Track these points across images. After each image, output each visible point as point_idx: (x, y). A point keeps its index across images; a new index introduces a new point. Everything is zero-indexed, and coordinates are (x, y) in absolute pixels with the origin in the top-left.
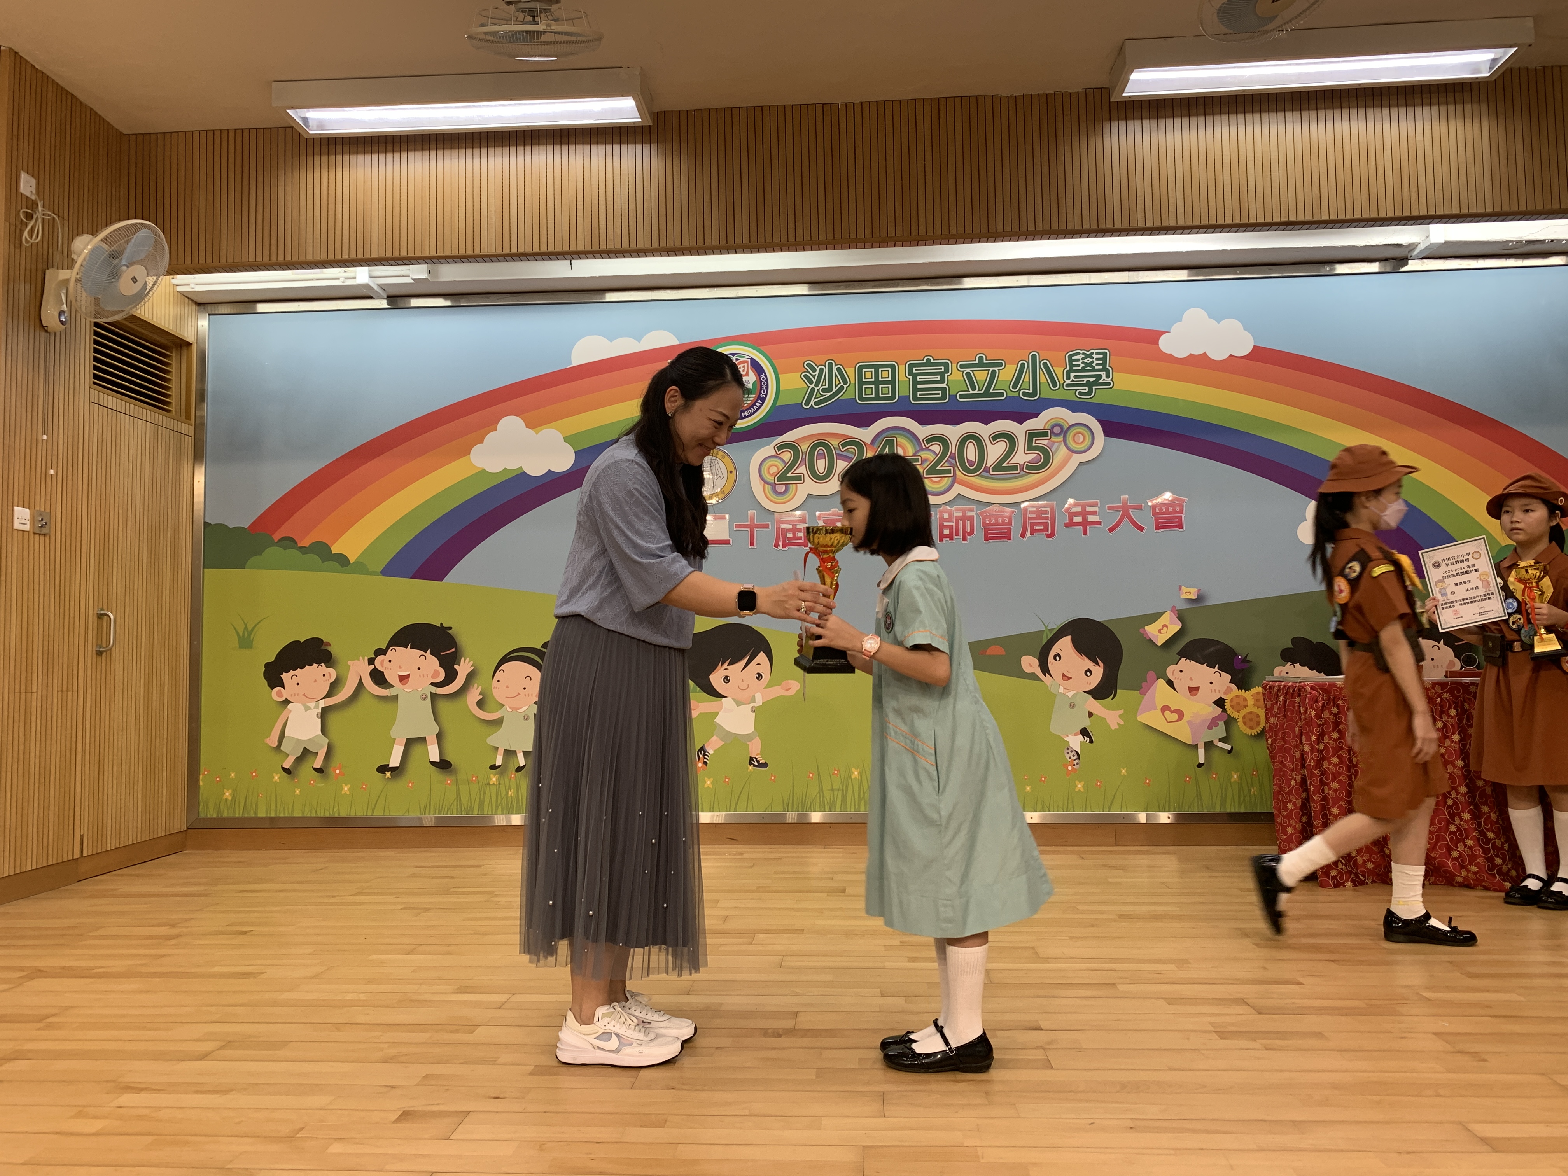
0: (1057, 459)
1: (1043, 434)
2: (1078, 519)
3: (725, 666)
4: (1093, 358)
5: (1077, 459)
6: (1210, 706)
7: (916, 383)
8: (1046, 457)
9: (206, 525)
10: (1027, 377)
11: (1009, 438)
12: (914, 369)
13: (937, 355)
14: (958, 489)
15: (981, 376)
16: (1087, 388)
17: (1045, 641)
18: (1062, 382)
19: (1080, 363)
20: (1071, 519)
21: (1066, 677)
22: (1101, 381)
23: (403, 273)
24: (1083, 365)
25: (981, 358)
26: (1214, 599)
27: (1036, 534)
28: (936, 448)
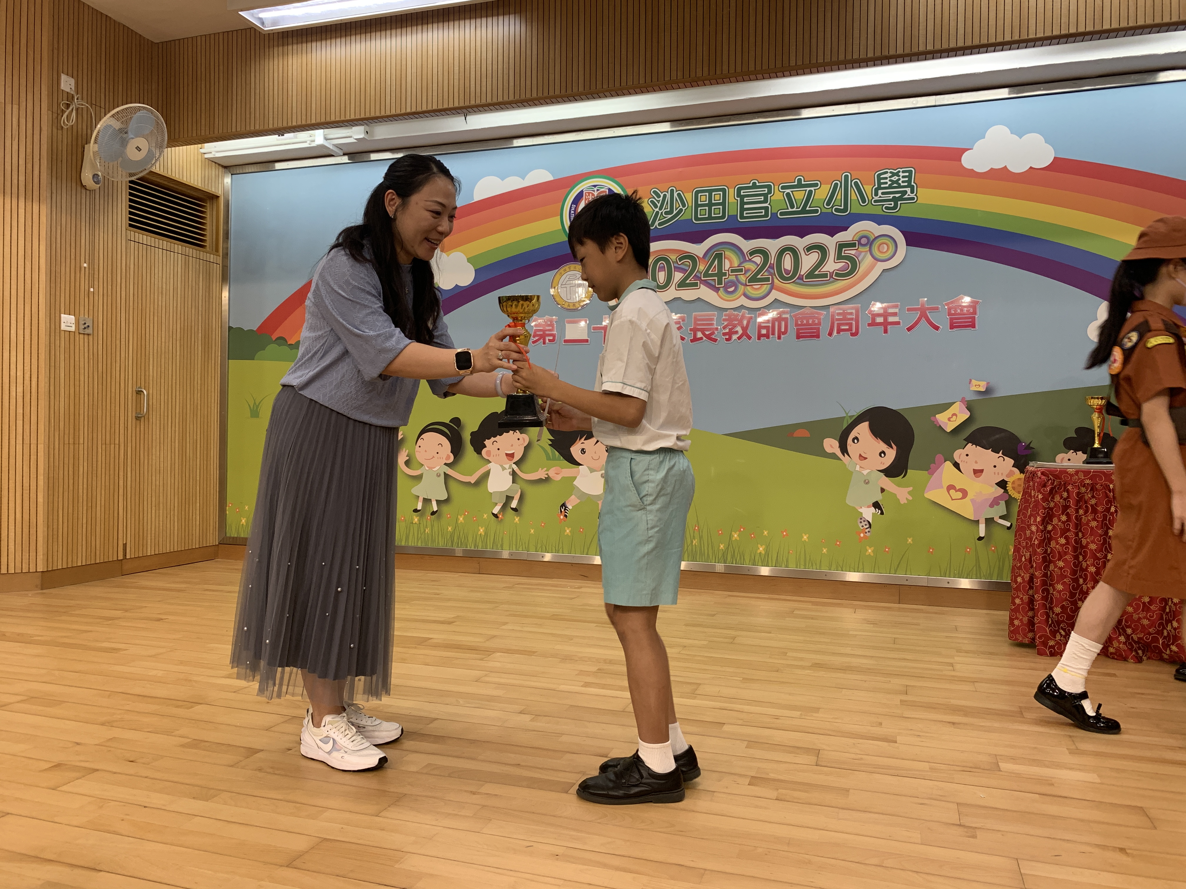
0: (863, 267)
1: (851, 245)
2: (880, 320)
3: (582, 440)
4: (899, 176)
5: (881, 266)
6: (992, 487)
7: (743, 203)
8: (854, 264)
9: (230, 328)
10: (839, 196)
11: (822, 249)
12: (742, 191)
13: (761, 179)
14: (775, 295)
15: (799, 195)
16: (892, 203)
17: (845, 426)
18: (870, 198)
19: (887, 181)
20: (873, 319)
21: (862, 458)
22: (906, 196)
23: (348, 135)
24: (890, 183)
25: (800, 180)
26: (1001, 392)
27: (842, 333)
28: (758, 259)
